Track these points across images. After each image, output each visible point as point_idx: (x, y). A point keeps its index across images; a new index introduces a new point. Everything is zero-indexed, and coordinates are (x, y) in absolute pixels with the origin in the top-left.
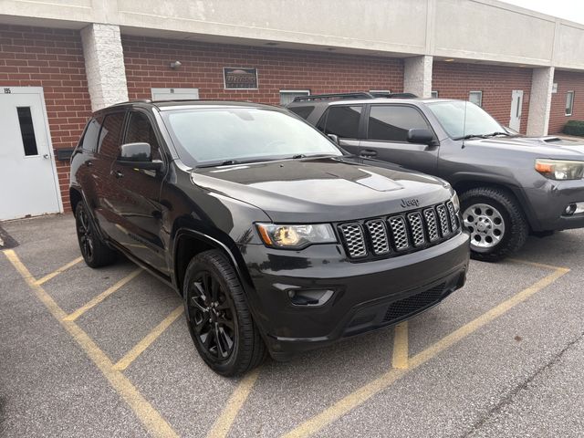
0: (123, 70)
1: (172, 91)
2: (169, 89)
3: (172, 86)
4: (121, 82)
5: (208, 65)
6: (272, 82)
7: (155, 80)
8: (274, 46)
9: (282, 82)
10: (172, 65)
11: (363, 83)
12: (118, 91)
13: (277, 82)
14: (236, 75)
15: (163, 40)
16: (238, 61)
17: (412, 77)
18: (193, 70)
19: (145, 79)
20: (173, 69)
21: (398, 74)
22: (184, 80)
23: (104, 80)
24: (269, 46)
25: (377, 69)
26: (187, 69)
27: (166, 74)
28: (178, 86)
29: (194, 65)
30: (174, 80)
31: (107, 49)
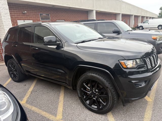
0: (9, 14)
1: (24, 21)
2: (23, 21)
3: (24, 20)
4: (9, 18)
5: (35, 13)
6: (54, 18)
7: (18, 17)
8: (54, 7)
9: (57, 18)
10: (24, 12)
11: (78, 18)
12: (8, 21)
13: (56, 18)
14: (44, 16)
15: (20, 4)
16: (43, 11)
17: (90, 16)
18: (30, 14)
19: (15, 17)
20: (24, 14)
21: (87, 15)
22: (28, 18)
23: (3, 18)
24: (53, 7)
25: (81, 14)
26: (28, 14)
27: (22, 16)
28: (26, 20)
29: (30, 12)
30: (25, 17)
31: (3, 7)
